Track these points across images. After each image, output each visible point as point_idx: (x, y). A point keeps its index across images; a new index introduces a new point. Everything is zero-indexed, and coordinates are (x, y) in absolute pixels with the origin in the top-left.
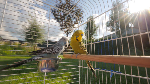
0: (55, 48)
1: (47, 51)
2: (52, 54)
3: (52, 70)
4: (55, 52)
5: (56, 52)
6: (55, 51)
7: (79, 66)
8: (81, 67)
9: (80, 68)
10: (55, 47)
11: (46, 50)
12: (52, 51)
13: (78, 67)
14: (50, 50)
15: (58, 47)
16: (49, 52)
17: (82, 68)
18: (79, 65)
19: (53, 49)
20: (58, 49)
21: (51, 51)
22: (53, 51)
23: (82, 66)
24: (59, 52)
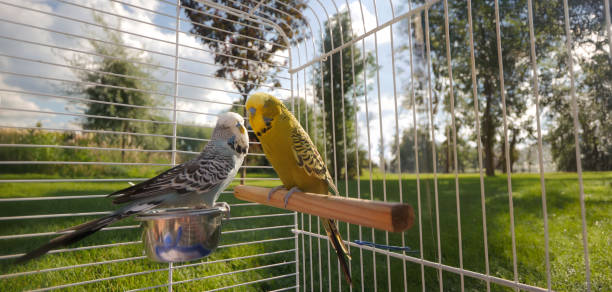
0: (206, 168)
1: (174, 184)
2: (194, 192)
3: (196, 253)
4: (203, 184)
5: (210, 185)
6: (206, 181)
7: (296, 231)
8: (303, 232)
9: (300, 235)
10: (203, 163)
11: (173, 180)
12: (193, 180)
13: (293, 235)
14: (187, 176)
15: (214, 162)
16: (183, 185)
17: (307, 237)
18: (296, 225)
19: (197, 172)
20: (216, 171)
21: (191, 183)
22: (196, 179)
23: (306, 229)
24: (219, 181)
